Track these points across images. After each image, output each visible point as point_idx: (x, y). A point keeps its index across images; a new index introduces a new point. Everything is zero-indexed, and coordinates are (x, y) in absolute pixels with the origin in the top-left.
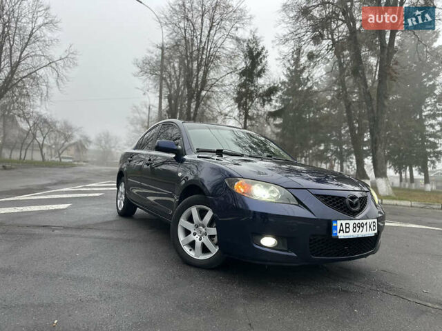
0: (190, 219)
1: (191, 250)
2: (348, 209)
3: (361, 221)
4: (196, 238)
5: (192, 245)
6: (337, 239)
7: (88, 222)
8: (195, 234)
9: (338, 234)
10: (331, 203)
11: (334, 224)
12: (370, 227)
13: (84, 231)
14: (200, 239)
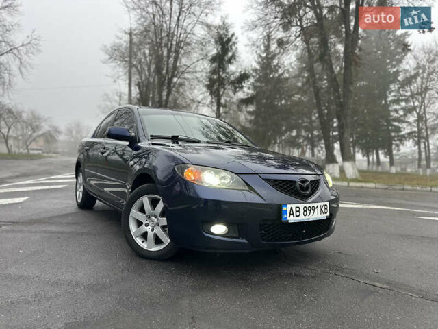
0: (142, 210)
1: (143, 242)
2: (299, 193)
3: (311, 205)
4: (149, 229)
5: (144, 236)
6: (287, 223)
7: (42, 216)
8: (147, 225)
9: (288, 218)
10: (281, 187)
11: (284, 209)
12: (321, 210)
13: (36, 225)
14: (153, 230)
